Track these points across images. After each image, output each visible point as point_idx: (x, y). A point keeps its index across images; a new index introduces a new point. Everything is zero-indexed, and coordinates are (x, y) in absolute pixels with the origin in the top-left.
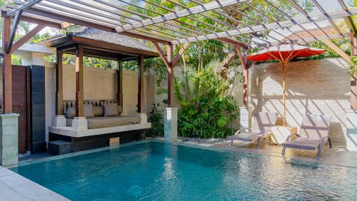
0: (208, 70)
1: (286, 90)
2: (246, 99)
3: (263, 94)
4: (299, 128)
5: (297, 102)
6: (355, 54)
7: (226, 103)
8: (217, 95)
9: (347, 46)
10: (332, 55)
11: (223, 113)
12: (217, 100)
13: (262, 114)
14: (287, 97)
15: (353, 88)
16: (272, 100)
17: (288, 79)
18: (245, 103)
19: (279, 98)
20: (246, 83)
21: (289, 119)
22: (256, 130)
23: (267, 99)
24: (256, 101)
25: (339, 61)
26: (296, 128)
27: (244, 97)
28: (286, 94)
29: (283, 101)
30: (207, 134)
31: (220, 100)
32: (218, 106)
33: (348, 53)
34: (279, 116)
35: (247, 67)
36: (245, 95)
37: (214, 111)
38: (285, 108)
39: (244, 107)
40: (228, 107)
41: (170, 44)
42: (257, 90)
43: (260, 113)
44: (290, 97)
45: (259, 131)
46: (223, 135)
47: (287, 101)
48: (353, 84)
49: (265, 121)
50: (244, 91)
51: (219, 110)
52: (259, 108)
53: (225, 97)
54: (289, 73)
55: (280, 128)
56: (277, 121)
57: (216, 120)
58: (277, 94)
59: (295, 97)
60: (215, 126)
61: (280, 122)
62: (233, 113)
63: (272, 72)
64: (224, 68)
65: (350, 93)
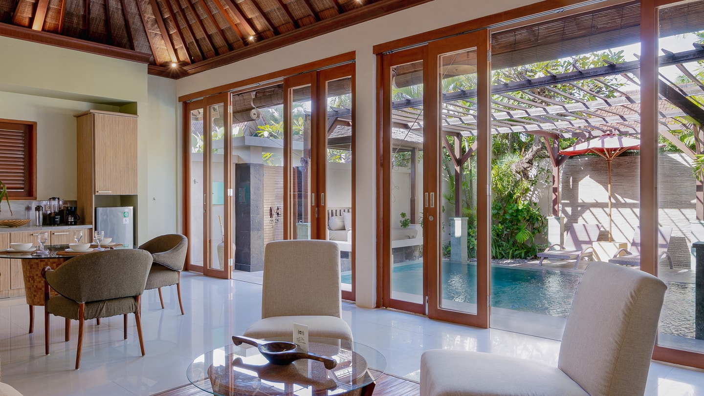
0: (504, 167)
1: (612, 195)
2: (556, 207)
3: (580, 201)
4: (629, 245)
5: (626, 211)
6: (702, 150)
7: (528, 211)
8: (516, 201)
9: (692, 140)
10: (675, 150)
11: (523, 225)
12: (515, 208)
13: (578, 226)
14: (614, 205)
15: (700, 194)
16: (591, 209)
17: (613, 179)
18: (555, 212)
19: (602, 206)
20: (556, 185)
21: (615, 234)
22: (570, 247)
23: (586, 206)
24: (569, 210)
25: (682, 156)
26: (625, 245)
27: (554, 205)
28: (613, 201)
29: (607, 210)
30: (500, 253)
31: (520, 207)
32: (516, 216)
33: (693, 148)
34: (602, 229)
35: (558, 163)
36: (555, 202)
37: (511, 222)
38: (611, 220)
39: (554, 217)
40: (531, 217)
41: (459, 135)
42: (571, 193)
43: (574, 225)
44: (618, 205)
45: (574, 249)
46: (523, 255)
47: (614, 210)
48: (699, 188)
49: (582, 236)
50: (554, 197)
51: (519, 221)
52: (574, 218)
53: (526, 203)
54: (615, 171)
55: (603, 243)
56: (600, 235)
57: (513, 234)
58: (600, 201)
59: (625, 205)
60: (511, 242)
61: (604, 236)
62: (536, 225)
63: (593, 170)
64: (528, 165)
65: (695, 201)
